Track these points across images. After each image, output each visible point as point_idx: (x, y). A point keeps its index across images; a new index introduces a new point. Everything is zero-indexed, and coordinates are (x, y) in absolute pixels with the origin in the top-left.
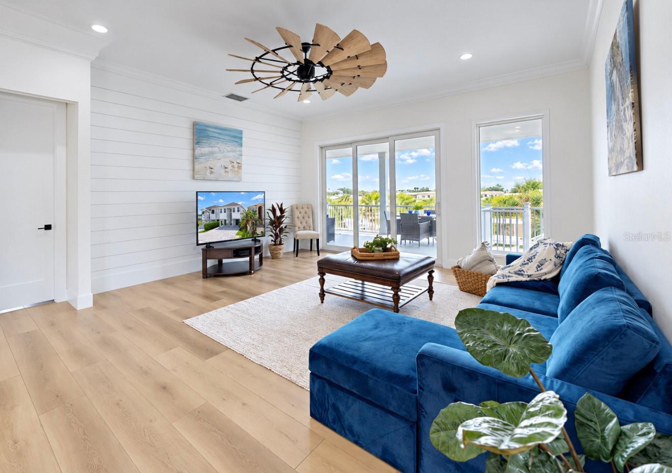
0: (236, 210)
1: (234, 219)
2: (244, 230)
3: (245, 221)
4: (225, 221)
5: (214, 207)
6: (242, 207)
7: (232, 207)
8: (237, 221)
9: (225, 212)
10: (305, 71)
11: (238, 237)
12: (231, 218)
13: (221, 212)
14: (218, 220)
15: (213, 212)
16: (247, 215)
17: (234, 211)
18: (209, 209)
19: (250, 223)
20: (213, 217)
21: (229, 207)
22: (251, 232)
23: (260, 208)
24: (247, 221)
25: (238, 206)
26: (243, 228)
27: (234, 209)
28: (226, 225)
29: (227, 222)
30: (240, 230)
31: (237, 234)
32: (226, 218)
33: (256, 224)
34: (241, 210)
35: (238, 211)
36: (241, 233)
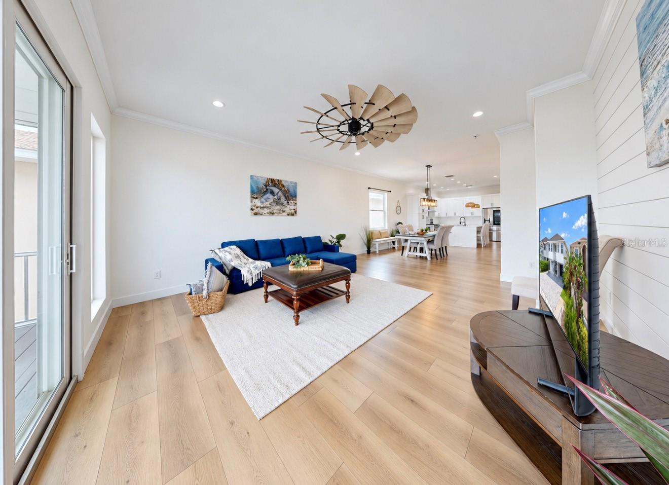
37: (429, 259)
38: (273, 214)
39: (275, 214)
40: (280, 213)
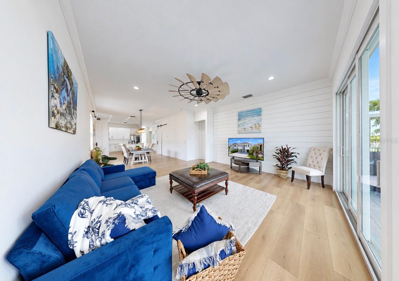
0: (247, 146)
1: (246, 150)
2: (251, 155)
3: (252, 151)
4: (241, 150)
5: (236, 144)
6: (250, 144)
7: (245, 145)
8: (248, 151)
9: (241, 146)
10: (199, 93)
11: (249, 158)
12: (244, 149)
13: (239, 146)
14: (238, 149)
15: (235, 146)
16: (253, 149)
17: (246, 146)
18: (233, 144)
19: (255, 151)
20: (235, 148)
21: (244, 144)
22: (255, 156)
23: (261, 146)
24: (254, 151)
25: (248, 144)
26: (251, 154)
27: (246, 145)
28: (242, 152)
29: (242, 151)
30: (250, 154)
31: (248, 156)
33: (258, 153)
35: (249, 146)
36: (250, 156)
37: (148, 162)
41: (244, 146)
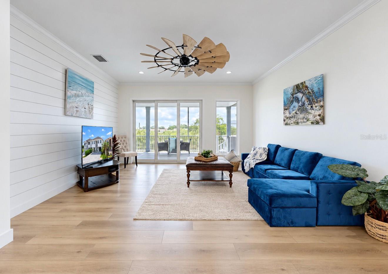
0: (99, 142)
1: (98, 147)
3: (104, 148)
5: (90, 140)
6: (102, 140)
7: (97, 140)
8: (100, 148)
11: (101, 159)
13: (93, 143)
14: (91, 148)
15: (89, 143)
16: (105, 145)
18: (87, 141)
20: (89, 146)
21: (96, 140)
22: (106, 156)
23: (110, 140)
25: (100, 139)
26: (103, 152)
28: (95, 151)
29: (95, 149)
30: (102, 154)
31: (101, 157)
32: (95, 147)
34: (102, 141)
35: (101, 142)
36: (103, 156)
38: (297, 123)
39: (300, 124)
40: (304, 122)
41: (97, 142)
